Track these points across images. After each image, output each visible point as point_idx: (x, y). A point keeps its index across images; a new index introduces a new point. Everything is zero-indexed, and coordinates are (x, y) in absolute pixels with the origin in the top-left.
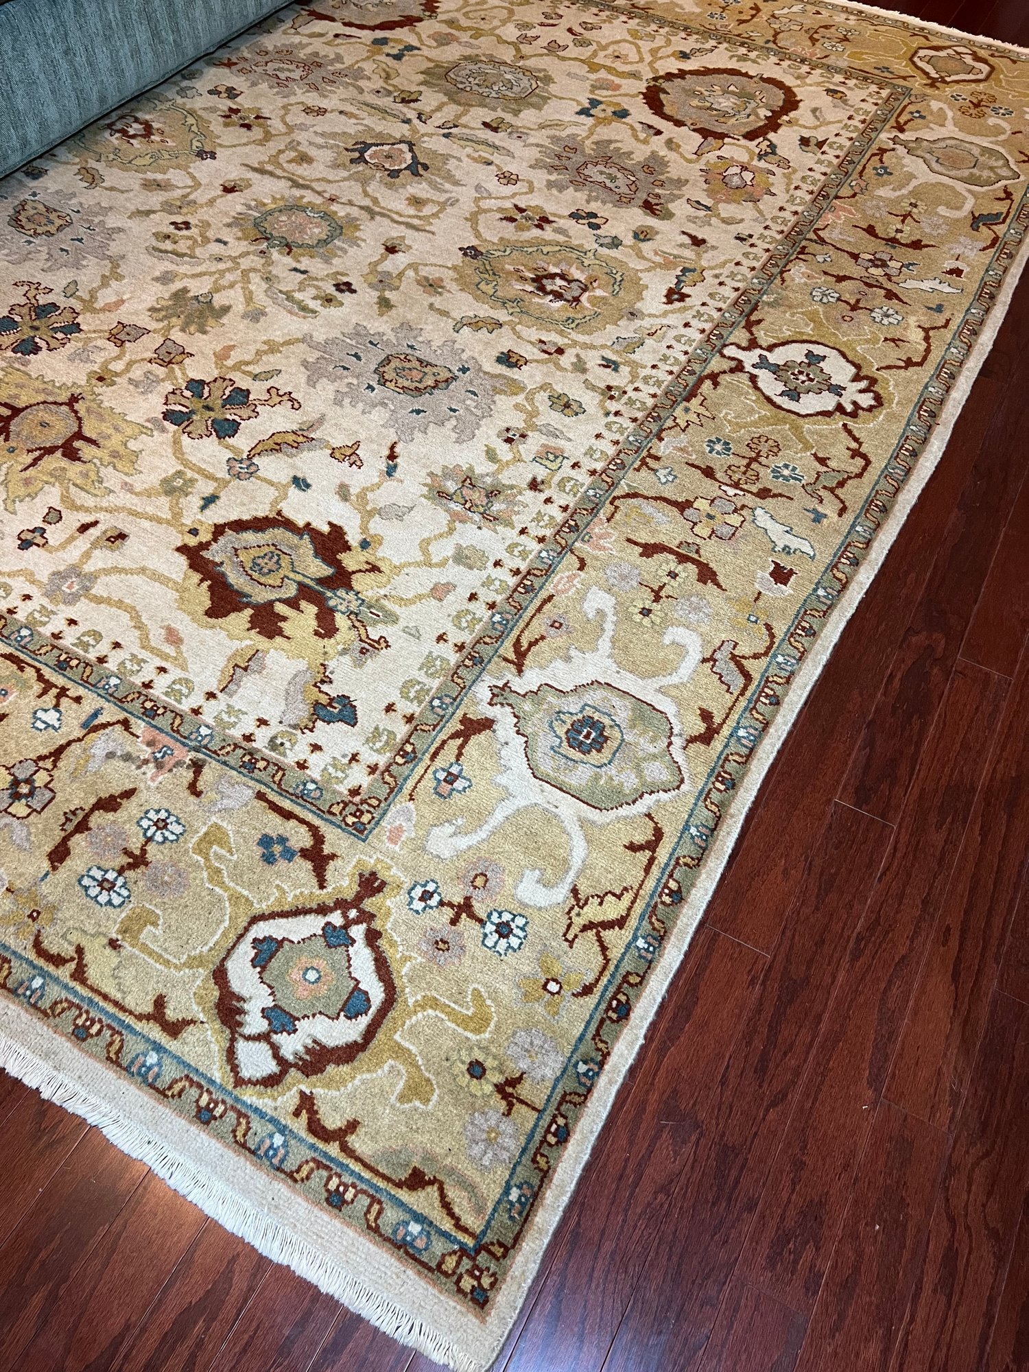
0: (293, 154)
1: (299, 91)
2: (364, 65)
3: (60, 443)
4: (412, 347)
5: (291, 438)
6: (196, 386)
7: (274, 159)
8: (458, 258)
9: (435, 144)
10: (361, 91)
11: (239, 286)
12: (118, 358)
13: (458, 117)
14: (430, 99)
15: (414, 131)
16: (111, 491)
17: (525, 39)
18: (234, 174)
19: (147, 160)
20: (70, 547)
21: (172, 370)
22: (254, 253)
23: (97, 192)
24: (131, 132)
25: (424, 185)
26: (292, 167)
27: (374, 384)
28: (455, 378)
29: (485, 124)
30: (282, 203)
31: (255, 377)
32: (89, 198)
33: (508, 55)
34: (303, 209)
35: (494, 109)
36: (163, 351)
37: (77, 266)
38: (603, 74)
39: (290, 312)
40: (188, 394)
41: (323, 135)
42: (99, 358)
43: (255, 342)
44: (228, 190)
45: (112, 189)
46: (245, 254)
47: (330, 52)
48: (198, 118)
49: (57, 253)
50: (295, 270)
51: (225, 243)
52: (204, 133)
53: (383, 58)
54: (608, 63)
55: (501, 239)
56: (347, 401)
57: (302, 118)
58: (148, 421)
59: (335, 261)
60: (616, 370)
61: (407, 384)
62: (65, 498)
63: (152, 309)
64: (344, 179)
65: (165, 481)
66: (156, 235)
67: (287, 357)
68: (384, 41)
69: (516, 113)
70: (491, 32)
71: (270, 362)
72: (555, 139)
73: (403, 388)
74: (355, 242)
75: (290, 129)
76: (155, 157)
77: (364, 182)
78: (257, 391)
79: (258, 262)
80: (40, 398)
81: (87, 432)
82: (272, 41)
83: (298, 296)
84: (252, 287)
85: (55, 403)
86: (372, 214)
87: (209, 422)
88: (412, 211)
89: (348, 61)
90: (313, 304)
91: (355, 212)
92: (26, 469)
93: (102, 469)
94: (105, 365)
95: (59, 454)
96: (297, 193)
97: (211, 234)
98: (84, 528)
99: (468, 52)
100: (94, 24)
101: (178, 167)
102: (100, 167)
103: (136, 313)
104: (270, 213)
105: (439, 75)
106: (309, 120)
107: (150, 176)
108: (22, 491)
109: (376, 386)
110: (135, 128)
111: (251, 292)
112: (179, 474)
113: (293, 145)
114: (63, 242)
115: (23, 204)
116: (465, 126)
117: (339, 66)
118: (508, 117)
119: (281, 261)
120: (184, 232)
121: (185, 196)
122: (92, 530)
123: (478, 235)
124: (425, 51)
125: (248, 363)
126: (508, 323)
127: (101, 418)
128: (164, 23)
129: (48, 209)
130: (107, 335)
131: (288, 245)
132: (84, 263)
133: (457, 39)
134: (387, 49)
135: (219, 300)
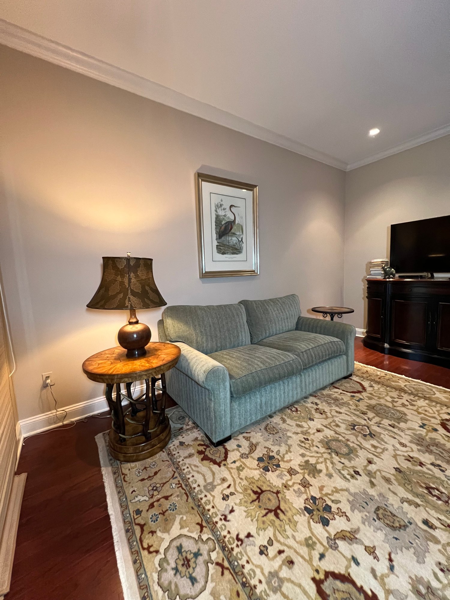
0: (334, 424)
1: (334, 406)
2: (350, 402)
3: (273, 509)
4: (386, 505)
5: (348, 535)
6: (314, 498)
7: (330, 424)
8: (393, 472)
9: (375, 428)
10: (350, 409)
11: (324, 463)
12: (290, 480)
13: (381, 421)
14: (371, 415)
15: (368, 423)
16: (288, 537)
17: (393, 401)
18: (320, 426)
19: (297, 418)
20: (275, 560)
21: (306, 490)
22: (327, 453)
23: (285, 425)
24: (293, 410)
25: (375, 441)
26: (334, 427)
27: (375, 518)
28: (407, 526)
29: (389, 425)
30: (333, 438)
31: (333, 501)
32: (283, 426)
33: (390, 405)
34: (340, 441)
35: (391, 421)
36: (303, 481)
37: (280, 446)
38: (422, 415)
39: (341, 478)
40: (311, 501)
41: (342, 419)
42: (285, 478)
43: (331, 486)
44: (318, 431)
45: (288, 425)
46: (324, 453)
47: (340, 397)
48: (309, 409)
49: (275, 441)
50: (340, 462)
51: (319, 448)
52: (310, 413)
53: (354, 401)
54: (423, 412)
55: (408, 467)
56: (366, 523)
57: (335, 414)
58: (300, 509)
59: (352, 462)
61: (388, 522)
62: (275, 535)
63: (299, 465)
64: (350, 434)
65: (306, 540)
66: (300, 441)
67: (342, 496)
68: (354, 396)
69: (399, 423)
70: (383, 398)
71: (336, 496)
72: (414, 434)
73: (387, 524)
74: (357, 456)
75: (333, 416)
76: (299, 418)
77: (357, 437)
78: (334, 507)
79: (328, 456)
80: (269, 489)
81: (282, 508)
82: (325, 392)
83: (342, 472)
84: (328, 465)
85: (273, 492)
86: (361, 448)
87: (319, 516)
88: (373, 449)
89: (345, 400)
90: (348, 477)
91: (356, 446)
92: (263, 516)
93: (286, 526)
94: (287, 481)
95: (273, 513)
96: (337, 436)
97: (314, 443)
98: (280, 552)
99: (378, 402)
100: (290, 387)
101: (304, 421)
102: (285, 418)
103: (295, 465)
104: (330, 440)
105: (371, 408)
106: (337, 415)
107: (298, 423)
108: (262, 526)
109: (376, 519)
110: (294, 409)
111: (327, 467)
112: (310, 537)
113: (334, 421)
114: (276, 437)
115: (268, 424)
116: (383, 424)
117: (343, 401)
118: (396, 424)
119: (336, 459)
120: (307, 442)
121: (307, 430)
122: (282, 555)
123: (399, 464)
124: (365, 400)
125: (330, 495)
126: (423, 505)
127: (285, 502)
128: (304, 388)
129: (273, 427)
130: (287, 471)
131: (337, 453)
132: (282, 445)
133: (374, 399)
134: (355, 398)
135: (319, 467)
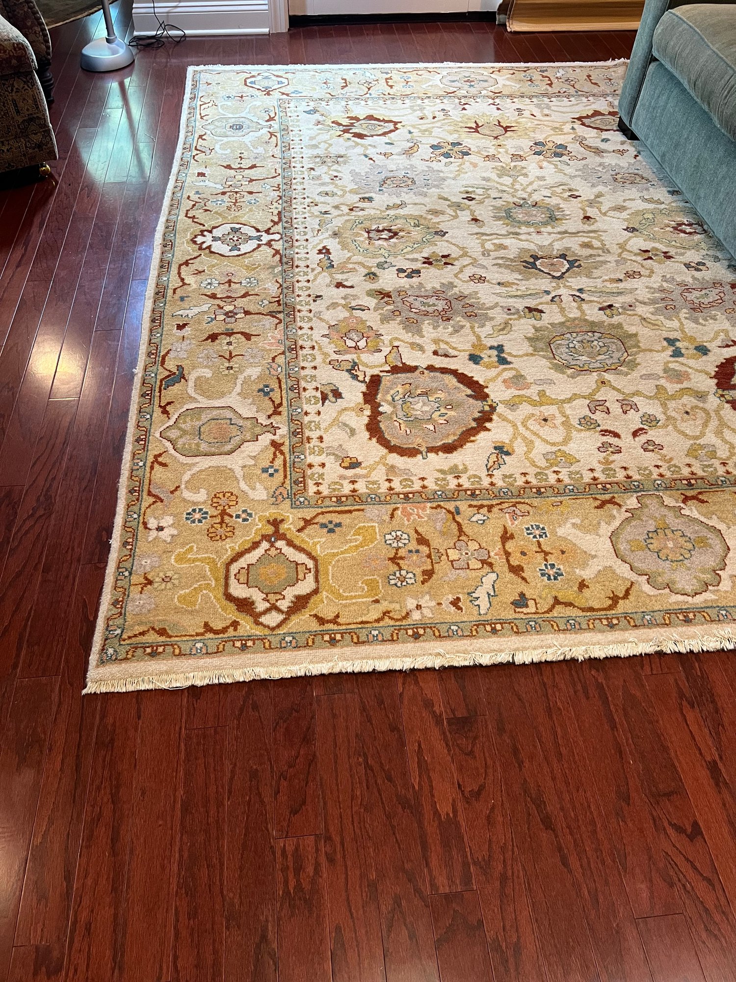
5: (411, 152)
6: (466, 154)
9: (546, 284)
25: (512, 258)
27: (408, 175)
28: (380, 187)
31: (451, 162)
35: (553, 326)
38: (534, 394)
40: (465, 151)
43: (471, 172)
50: (501, 198)
55: (436, 245)
59: (491, 207)
60: (321, 212)
67: (451, 171)
69: (537, 329)
70: (660, 400)
72: (488, 318)
74: (497, 218)
77: (541, 247)
78: (444, 159)
83: (482, 190)
86: (511, 233)
88: (497, 242)
89: (687, 322)
98: (434, 117)
99: (641, 370)
116: (548, 303)
133: (668, 379)
